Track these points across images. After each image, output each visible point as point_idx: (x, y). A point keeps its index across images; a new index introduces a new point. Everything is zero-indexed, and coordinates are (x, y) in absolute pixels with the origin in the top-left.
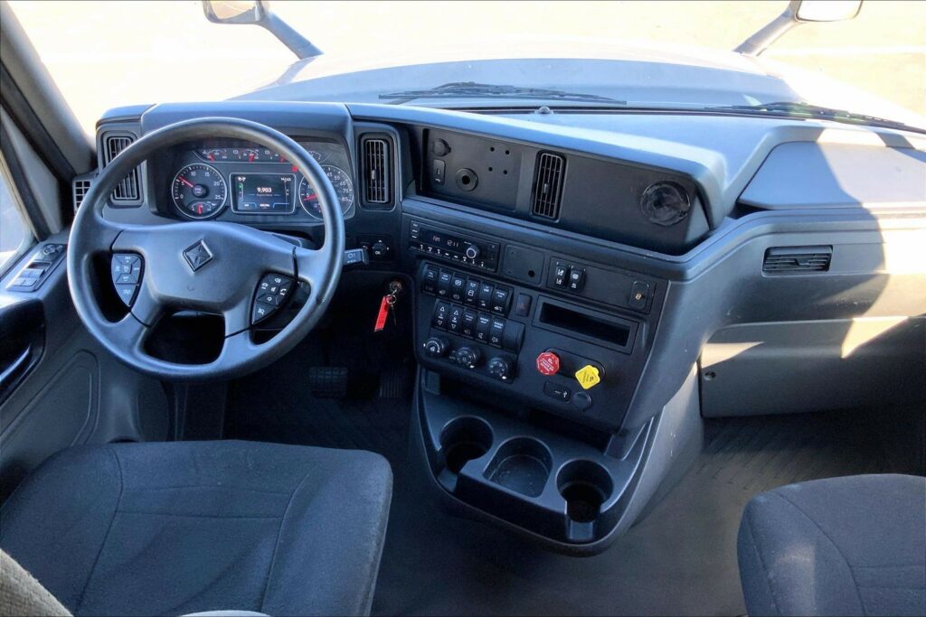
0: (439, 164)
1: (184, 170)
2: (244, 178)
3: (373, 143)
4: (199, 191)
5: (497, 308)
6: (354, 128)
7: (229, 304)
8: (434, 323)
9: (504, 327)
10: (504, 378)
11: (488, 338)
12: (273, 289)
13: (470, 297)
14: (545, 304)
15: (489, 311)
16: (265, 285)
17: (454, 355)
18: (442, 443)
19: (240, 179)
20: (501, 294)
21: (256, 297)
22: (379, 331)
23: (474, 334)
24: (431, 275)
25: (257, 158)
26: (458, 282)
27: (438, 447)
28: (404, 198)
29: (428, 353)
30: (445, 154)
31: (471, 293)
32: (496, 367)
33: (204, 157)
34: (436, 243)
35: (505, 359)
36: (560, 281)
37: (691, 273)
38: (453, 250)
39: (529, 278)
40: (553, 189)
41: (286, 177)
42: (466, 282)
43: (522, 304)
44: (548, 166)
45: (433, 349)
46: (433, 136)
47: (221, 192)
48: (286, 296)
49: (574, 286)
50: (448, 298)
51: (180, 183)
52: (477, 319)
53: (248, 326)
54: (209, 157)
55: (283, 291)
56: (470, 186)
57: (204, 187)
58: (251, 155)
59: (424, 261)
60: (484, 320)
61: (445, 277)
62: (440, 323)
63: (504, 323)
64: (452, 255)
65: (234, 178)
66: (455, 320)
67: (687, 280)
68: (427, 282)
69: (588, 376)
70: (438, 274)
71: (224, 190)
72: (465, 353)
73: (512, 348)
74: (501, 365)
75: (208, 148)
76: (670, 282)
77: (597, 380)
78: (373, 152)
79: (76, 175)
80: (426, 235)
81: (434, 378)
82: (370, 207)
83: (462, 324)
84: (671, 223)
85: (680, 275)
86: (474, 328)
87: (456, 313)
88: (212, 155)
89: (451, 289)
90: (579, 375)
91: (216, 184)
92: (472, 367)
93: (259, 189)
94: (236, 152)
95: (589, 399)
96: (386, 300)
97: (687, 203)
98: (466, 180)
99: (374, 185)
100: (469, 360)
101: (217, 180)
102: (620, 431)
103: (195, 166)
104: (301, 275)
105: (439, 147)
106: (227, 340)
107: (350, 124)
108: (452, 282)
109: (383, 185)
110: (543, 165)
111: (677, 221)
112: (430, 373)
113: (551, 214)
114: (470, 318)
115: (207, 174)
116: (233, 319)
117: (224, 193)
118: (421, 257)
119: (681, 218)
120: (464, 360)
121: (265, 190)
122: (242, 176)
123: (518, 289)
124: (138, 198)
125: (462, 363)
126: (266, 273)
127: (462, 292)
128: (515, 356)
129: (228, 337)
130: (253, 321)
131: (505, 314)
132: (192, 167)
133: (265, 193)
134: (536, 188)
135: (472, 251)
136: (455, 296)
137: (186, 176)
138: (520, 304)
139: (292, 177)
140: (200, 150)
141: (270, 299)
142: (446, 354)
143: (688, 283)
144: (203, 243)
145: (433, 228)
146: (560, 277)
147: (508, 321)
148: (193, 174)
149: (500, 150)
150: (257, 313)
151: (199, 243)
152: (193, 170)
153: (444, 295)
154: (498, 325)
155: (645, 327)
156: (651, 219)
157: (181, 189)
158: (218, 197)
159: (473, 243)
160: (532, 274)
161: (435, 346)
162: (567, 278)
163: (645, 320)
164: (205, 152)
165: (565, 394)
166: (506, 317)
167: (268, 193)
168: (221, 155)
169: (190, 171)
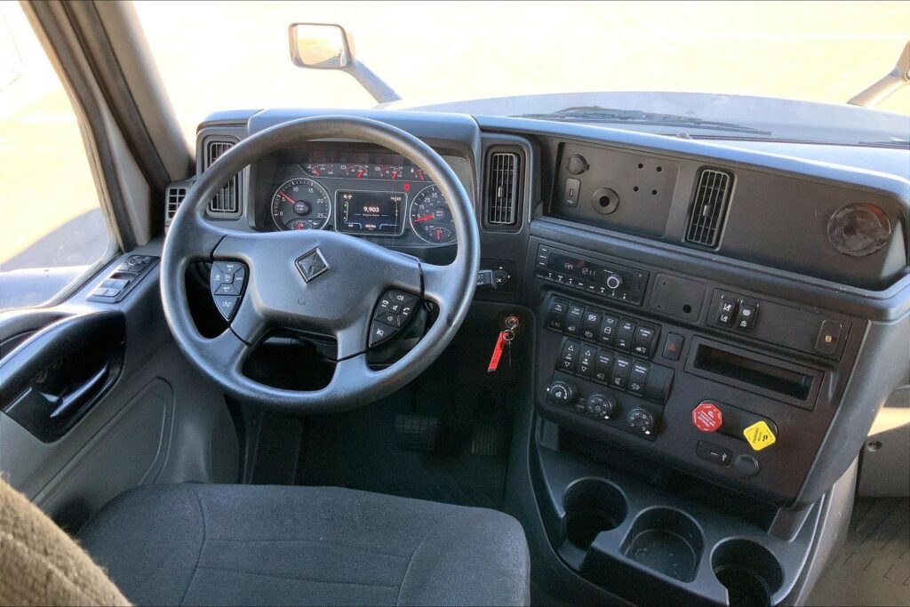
0: (572, 184)
1: (287, 185)
2: (350, 196)
3: (501, 157)
4: (301, 207)
5: (639, 349)
6: (482, 139)
7: (343, 324)
8: (559, 365)
9: (648, 372)
10: (648, 433)
11: (626, 386)
12: (395, 308)
13: (606, 335)
14: (701, 346)
15: (629, 352)
16: (385, 303)
17: (585, 404)
18: (567, 508)
19: (345, 196)
20: (646, 333)
21: (376, 317)
22: (492, 372)
23: (609, 379)
24: (559, 308)
25: (365, 174)
26: (592, 318)
27: (562, 514)
28: (532, 219)
29: (551, 398)
30: (582, 172)
31: (607, 330)
32: (638, 419)
33: (309, 172)
34: (570, 271)
35: (649, 410)
36: (726, 318)
37: (893, 313)
38: (588, 280)
39: (685, 315)
40: (714, 211)
41: (398, 196)
42: (602, 319)
43: (673, 346)
44: (710, 184)
45: (559, 395)
46: (570, 151)
47: (324, 210)
48: (408, 317)
49: (744, 324)
50: (578, 336)
51: (281, 199)
52: (614, 361)
53: (364, 349)
54: (315, 172)
55: (406, 311)
56: (611, 207)
57: (307, 204)
58: (360, 171)
59: (550, 293)
60: (622, 363)
61: (576, 311)
62: (567, 364)
63: (648, 366)
64: (587, 285)
65: (340, 194)
66: (586, 362)
67: (890, 321)
68: (553, 316)
69: (759, 435)
70: (568, 308)
71: (328, 208)
72: (598, 402)
73: (655, 398)
74: (644, 417)
75: (313, 162)
76: (870, 322)
77: (772, 439)
78: (500, 167)
79: (171, 182)
80: (556, 263)
81: (551, 429)
82: (493, 229)
83: (595, 367)
84: (865, 253)
85: (881, 314)
86: (609, 372)
87: (588, 353)
88: (317, 170)
89: (583, 325)
90: (749, 433)
91: (319, 201)
92: (607, 417)
93: (366, 209)
94: (343, 167)
95: (757, 463)
96: (503, 336)
97: (888, 230)
98: (604, 201)
99: (499, 204)
100: (603, 409)
101: (322, 197)
102: (795, 505)
103: (299, 181)
104: (428, 293)
105: (575, 164)
106: (339, 365)
107: (477, 135)
108: (584, 317)
109: (509, 204)
110: (704, 183)
111: (873, 251)
112: (547, 422)
113: (710, 241)
114: (605, 360)
115: (311, 190)
116: (346, 340)
117: (328, 212)
118: (548, 287)
119: (879, 248)
120: (598, 408)
121: (371, 209)
122: (348, 194)
123: (666, 328)
124: (237, 211)
125: (595, 412)
126: (388, 289)
127: (596, 329)
128: (661, 407)
129: (340, 360)
130: (370, 342)
131: (648, 358)
132: (295, 181)
133: (372, 213)
134: (694, 210)
135: (614, 280)
136: (587, 333)
137: (288, 191)
138: (669, 345)
139: (402, 196)
140: (305, 165)
141: (390, 319)
142: (573, 401)
143: (893, 323)
144: (318, 251)
145: (566, 254)
146: (725, 313)
147: (652, 366)
148: (296, 189)
149: (650, 166)
150: (375, 334)
151: (314, 251)
152: (296, 185)
153: (572, 332)
154: (640, 369)
155: (832, 378)
156: (840, 248)
157: (281, 206)
158: (320, 215)
159: (615, 271)
160: (687, 309)
161: (561, 391)
162: (735, 314)
163: (832, 368)
164: (310, 167)
165: (724, 456)
166: (651, 360)
167: (375, 213)
168: (328, 170)
169: (292, 186)
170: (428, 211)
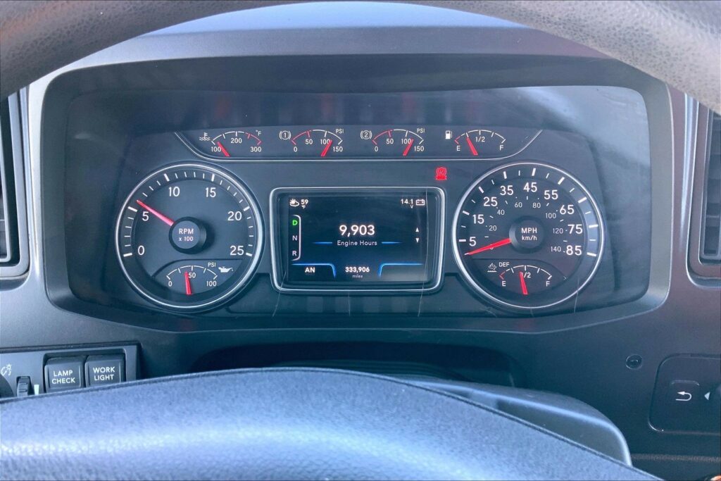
1: (152, 182)
2: (305, 202)
4: (188, 234)
19: (293, 202)
25: (338, 149)
33: (204, 149)
41: (422, 195)
47: (245, 238)
51: (139, 215)
54: (218, 149)
57: (202, 224)
58: (325, 142)
65: (282, 198)
71: (255, 231)
75: (214, 126)
88: (224, 143)
91: (234, 216)
93: (343, 229)
94: (285, 135)
101: (238, 207)
103: (180, 171)
115: (211, 192)
117: (255, 241)
121: (356, 229)
122: (298, 196)
124: (15, 260)
132: (170, 173)
133: (359, 237)
137: (155, 197)
139: (432, 196)
140: (192, 133)
148: (174, 191)
152: (173, 182)
157: (141, 231)
158: (236, 250)
164: (205, 137)
167: (367, 238)
168: (248, 142)
169: (166, 185)
170: (493, 228)
